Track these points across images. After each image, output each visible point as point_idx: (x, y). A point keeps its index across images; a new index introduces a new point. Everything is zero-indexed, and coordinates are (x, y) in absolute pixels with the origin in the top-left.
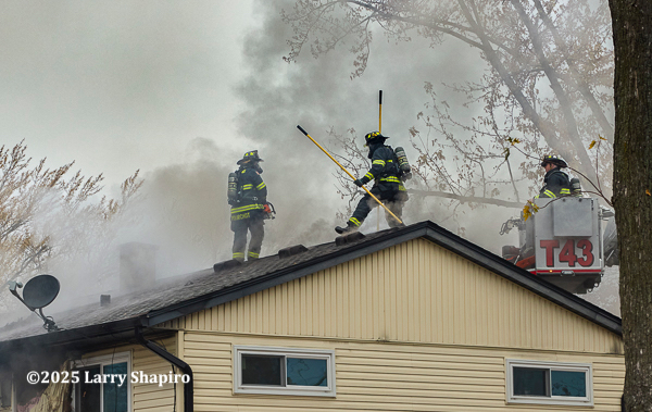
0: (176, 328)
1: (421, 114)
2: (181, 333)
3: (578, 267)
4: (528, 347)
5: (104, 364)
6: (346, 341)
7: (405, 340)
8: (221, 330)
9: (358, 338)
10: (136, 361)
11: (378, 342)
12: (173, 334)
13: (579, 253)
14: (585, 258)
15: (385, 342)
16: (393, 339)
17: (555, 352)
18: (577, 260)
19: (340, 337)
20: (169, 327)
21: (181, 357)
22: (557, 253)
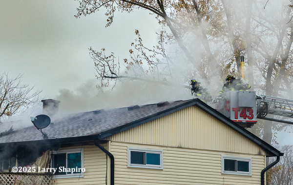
0: (108, 140)
1: (133, 44)
2: (110, 142)
3: (247, 119)
4: (230, 151)
5: (67, 153)
6: (167, 147)
7: (187, 147)
8: (124, 141)
9: (171, 146)
10: (85, 152)
11: (178, 147)
12: (107, 142)
13: (248, 114)
14: (250, 116)
15: (181, 148)
16: (183, 146)
17: (239, 153)
18: (247, 116)
19: (165, 145)
20: (106, 139)
21: (110, 151)
22: (239, 113)
